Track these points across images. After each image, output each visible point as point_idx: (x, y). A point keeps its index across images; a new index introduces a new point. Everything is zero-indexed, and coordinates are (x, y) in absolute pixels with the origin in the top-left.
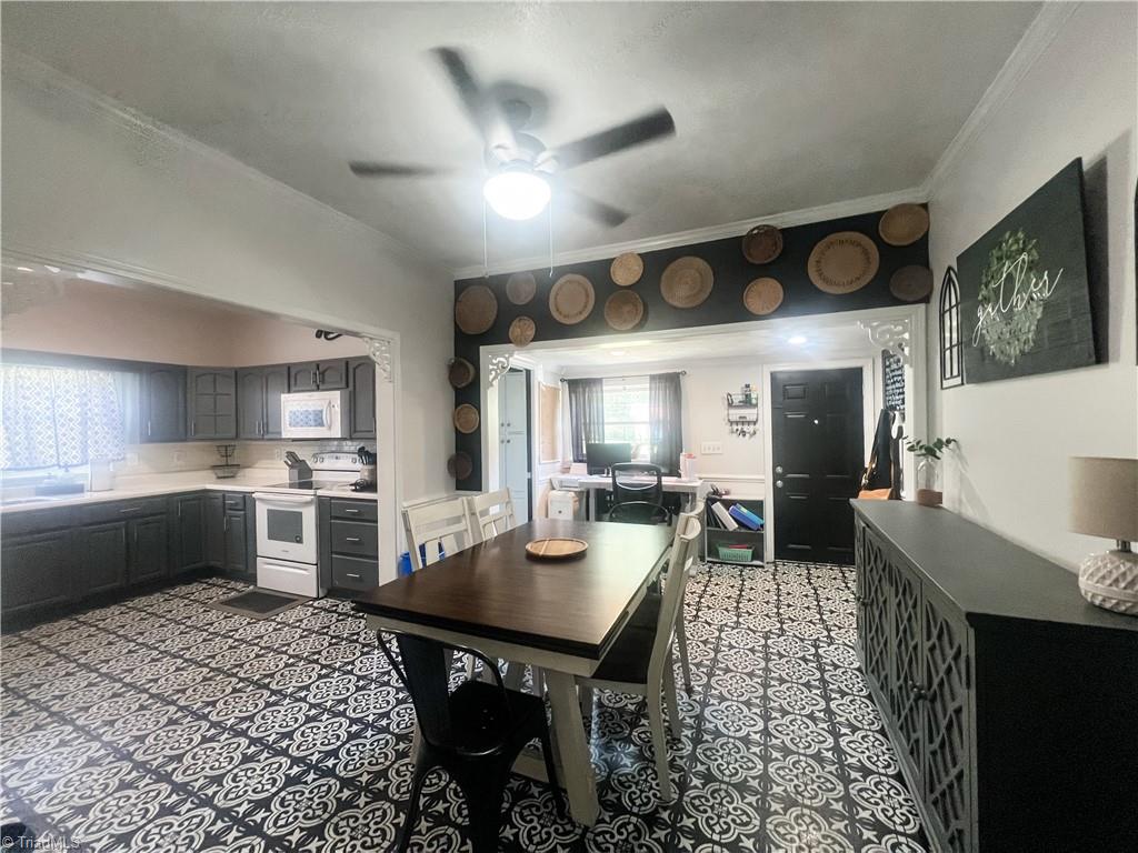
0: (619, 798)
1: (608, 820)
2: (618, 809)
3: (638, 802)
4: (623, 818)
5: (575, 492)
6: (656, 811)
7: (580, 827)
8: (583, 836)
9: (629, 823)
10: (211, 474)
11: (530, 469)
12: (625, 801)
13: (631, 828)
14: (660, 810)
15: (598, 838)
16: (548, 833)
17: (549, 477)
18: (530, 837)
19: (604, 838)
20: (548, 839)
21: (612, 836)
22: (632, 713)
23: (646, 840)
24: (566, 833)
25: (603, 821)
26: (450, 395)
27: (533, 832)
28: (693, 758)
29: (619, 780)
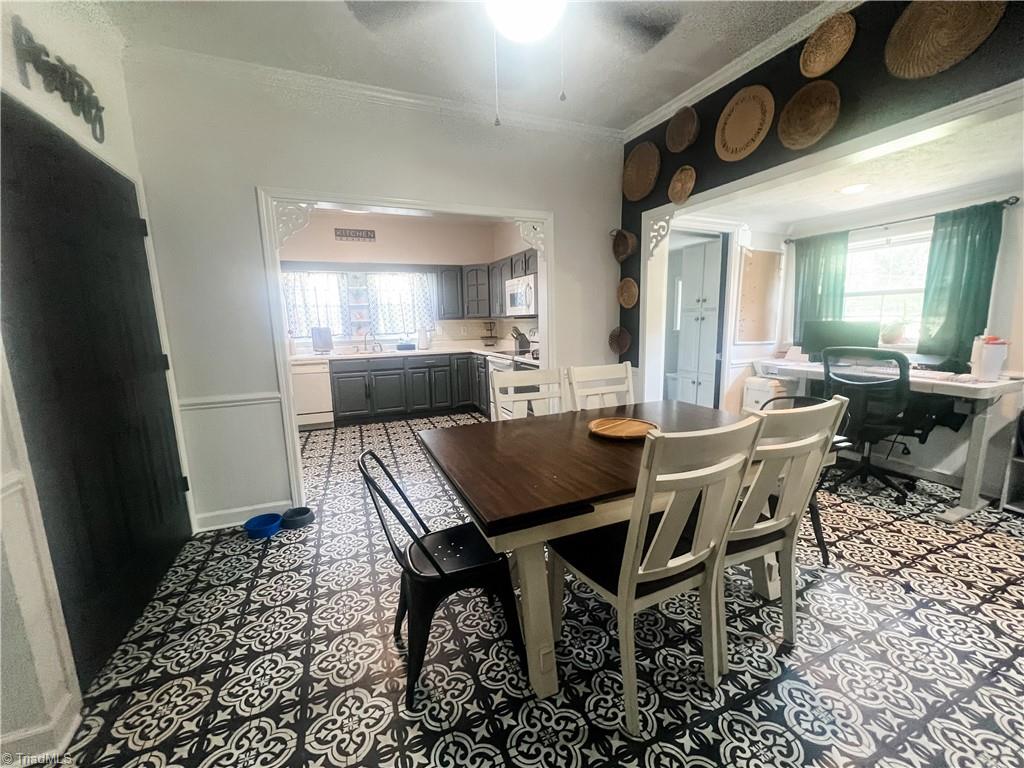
0: (586, 695)
1: (559, 704)
2: (577, 703)
3: (601, 711)
4: (573, 713)
5: (780, 381)
6: (611, 733)
7: (530, 691)
8: (526, 699)
9: (573, 721)
10: (481, 343)
11: (719, 350)
12: (590, 702)
13: (571, 726)
14: (616, 734)
15: (535, 710)
16: (504, 677)
17: (750, 361)
18: (489, 669)
19: (541, 715)
20: (499, 681)
21: (549, 719)
22: (682, 632)
23: (575, 748)
24: (515, 687)
25: (554, 702)
26: (616, 269)
27: (495, 668)
28: (711, 718)
29: (602, 681)
